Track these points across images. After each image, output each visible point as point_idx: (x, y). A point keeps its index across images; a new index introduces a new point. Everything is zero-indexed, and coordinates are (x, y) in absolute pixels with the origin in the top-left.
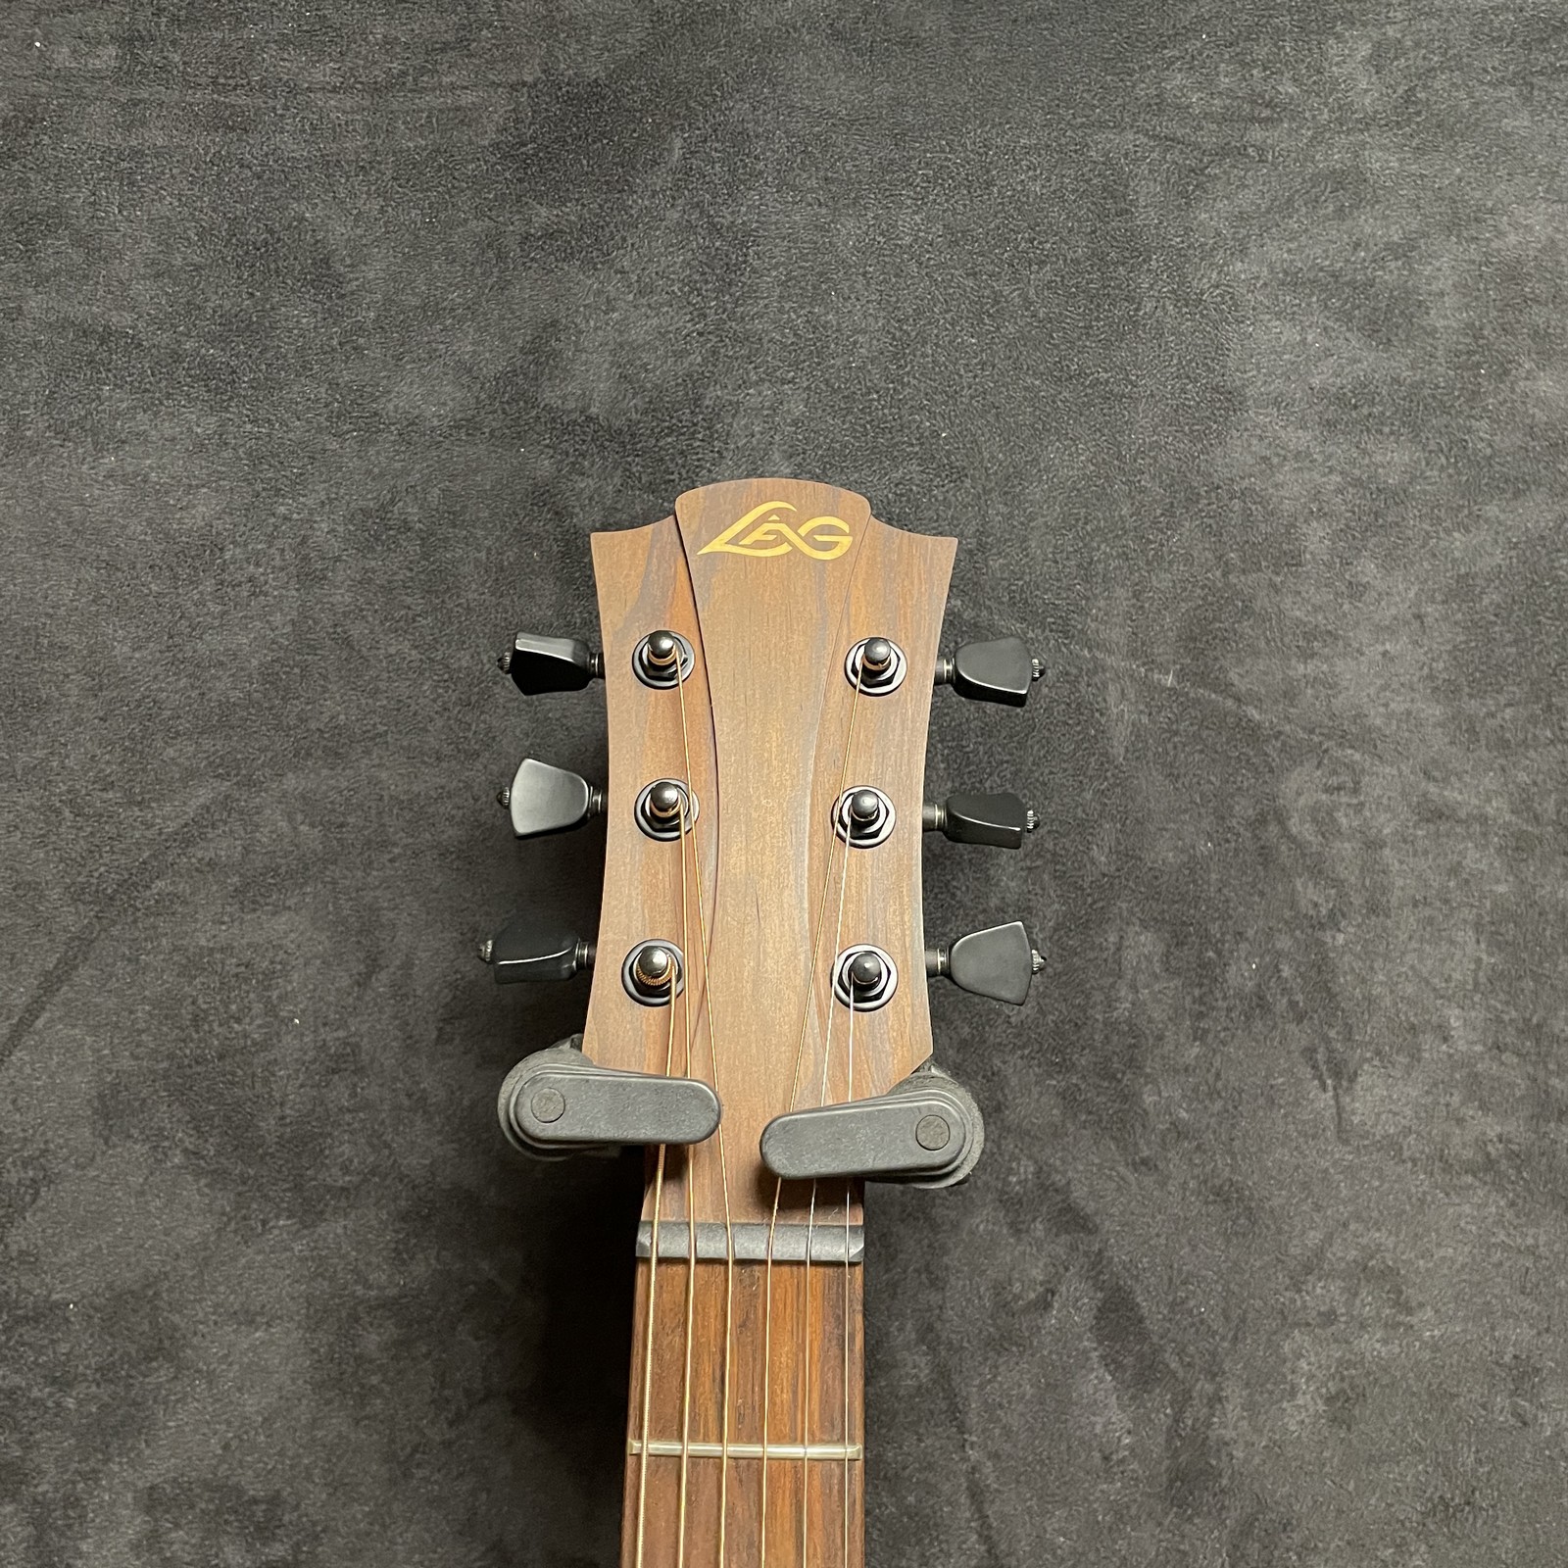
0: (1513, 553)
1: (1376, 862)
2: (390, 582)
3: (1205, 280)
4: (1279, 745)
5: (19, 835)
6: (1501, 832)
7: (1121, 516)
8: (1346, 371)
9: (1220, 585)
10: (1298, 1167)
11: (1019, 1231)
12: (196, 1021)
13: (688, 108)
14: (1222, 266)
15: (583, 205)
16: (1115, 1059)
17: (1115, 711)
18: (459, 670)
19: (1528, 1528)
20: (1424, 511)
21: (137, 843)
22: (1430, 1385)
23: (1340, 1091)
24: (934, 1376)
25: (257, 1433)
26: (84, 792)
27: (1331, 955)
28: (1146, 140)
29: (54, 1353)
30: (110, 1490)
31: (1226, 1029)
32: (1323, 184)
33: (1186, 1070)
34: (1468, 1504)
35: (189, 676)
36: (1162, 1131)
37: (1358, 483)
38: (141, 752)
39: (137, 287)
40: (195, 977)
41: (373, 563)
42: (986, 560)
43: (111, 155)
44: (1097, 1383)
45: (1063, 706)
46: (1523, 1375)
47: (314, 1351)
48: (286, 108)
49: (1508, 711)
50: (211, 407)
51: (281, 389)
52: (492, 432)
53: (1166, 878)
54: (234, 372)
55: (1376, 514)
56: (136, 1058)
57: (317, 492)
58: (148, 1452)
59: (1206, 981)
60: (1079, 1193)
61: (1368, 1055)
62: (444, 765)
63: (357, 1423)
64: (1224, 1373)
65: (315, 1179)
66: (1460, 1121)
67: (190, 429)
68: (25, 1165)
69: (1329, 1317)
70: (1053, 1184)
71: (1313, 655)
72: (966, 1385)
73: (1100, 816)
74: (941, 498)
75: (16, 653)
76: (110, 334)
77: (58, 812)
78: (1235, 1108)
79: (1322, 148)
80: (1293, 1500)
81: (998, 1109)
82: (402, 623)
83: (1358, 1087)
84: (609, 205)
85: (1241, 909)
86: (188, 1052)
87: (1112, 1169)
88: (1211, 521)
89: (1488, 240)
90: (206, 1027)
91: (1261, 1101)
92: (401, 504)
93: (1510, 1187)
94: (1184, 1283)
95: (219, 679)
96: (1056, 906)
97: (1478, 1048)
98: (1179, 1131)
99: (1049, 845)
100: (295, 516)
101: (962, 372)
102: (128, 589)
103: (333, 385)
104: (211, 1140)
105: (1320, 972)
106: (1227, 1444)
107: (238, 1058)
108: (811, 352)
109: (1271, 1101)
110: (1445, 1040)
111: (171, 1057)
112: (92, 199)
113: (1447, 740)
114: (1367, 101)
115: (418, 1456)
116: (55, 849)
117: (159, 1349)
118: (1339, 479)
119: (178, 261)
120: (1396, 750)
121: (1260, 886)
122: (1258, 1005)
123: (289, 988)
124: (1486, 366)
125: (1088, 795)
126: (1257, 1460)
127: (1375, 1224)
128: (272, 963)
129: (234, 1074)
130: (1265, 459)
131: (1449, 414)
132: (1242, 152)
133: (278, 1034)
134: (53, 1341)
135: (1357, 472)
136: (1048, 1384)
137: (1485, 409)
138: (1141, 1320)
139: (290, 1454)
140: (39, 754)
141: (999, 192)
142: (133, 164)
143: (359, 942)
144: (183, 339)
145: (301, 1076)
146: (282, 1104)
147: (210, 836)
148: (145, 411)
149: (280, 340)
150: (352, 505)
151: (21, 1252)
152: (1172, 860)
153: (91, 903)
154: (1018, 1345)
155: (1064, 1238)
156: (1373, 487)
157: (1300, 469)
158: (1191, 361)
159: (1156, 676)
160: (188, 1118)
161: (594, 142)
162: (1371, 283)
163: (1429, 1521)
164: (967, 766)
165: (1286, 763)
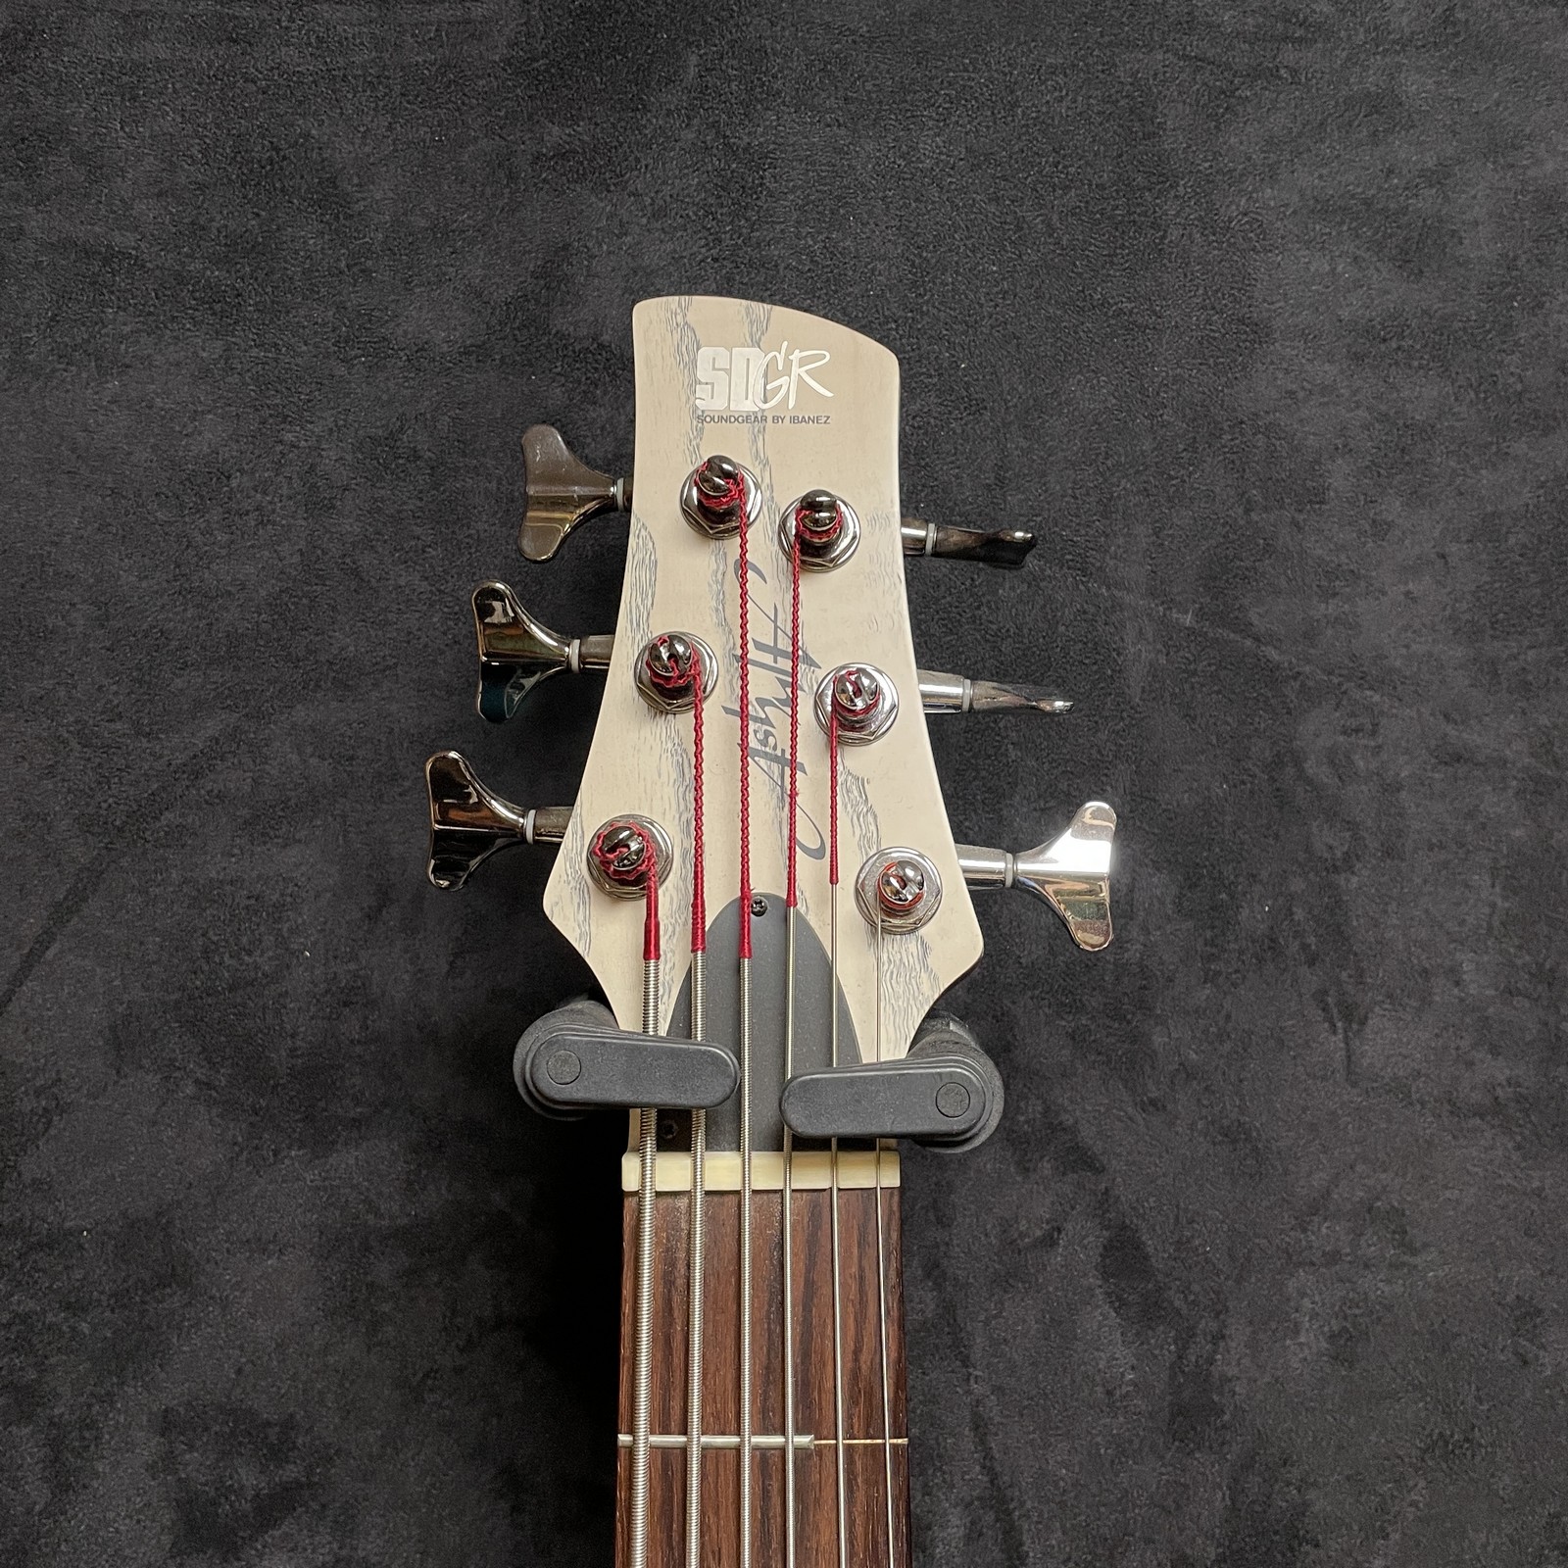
0: (1541, 492)
2: (399, 512)
3: (1234, 207)
4: (1297, 685)
5: (26, 765)
6: (1520, 776)
7: (1142, 452)
8: (1376, 302)
9: (1242, 522)
11: (1027, 1170)
12: (205, 951)
13: (704, 23)
14: (1251, 193)
15: (596, 124)
17: (1132, 650)
19: (1527, 1465)
20: (1452, 448)
21: (145, 774)
24: (940, 1311)
25: (270, 1359)
27: (1345, 898)
28: (1175, 61)
29: (69, 1278)
30: (126, 1411)
32: (1357, 108)
33: (1196, 1011)
34: (1467, 1440)
35: (197, 606)
37: (1384, 418)
39: (140, 207)
40: (204, 910)
41: (382, 492)
43: (112, 69)
44: (1099, 1319)
45: (1080, 645)
46: (1527, 1315)
47: (326, 1279)
48: (291, 20)
49: (1531, 653)
50: (217, 333)
51: (288, 312)
52: (502, 359)
53: (1180, 820)
55: (1403, 450)
56: (147, 989)
58: (163, 1375)
60: (1087, 1134)
61: (1380, 998)
63: (369, 1351)
64: (1227, 1311)
65: (326, 1110)
66: (1470, 1064)
68: (38, 1093)
69: (1333, 1258)
70: (1061, 1123)
71: (1335, 595)
72: (971, 1319)
73: (1116, 757)
74: (959, 431)
75: (21, 581)
76: (113, 256)
77: (65, 742)
78: (1245, 1051)
79: (1358, 69)
80: (1293, 1435)
81: (1007, 1049)
82: (411, 554)
83: (1368, 1030)
84: (623, 124)
85: (1256, 851)
86: (198, 983)
87: (1121, 1109)
88: (1235, 457)
89: (1527, 167)
91: (1272, 1043)
92: (410, 432)
93: (1517, 1130)
94: (1191, 1222)
95: (227, 609)
97: (1490, 992)
98: (1189, 1073)
99: (1062, 786)
101: (983, 300)
102: (135, 517)
103: (341, 307)
104: (222, 1071)
106: (1230, 1380)
107: (249, 989)
108: (828, 280)
110: (1457, 984)
111: (182, 988)
112: (93, 114)
113: (1467, 682)
114: (1405, 20)
116: (64, 780)
117: (173, 1275)
118: (1366, 414)
119: (183, 180)
120: (1416, 692)
122: (1270, 948)
123: (300, 921)
124: (1519, 298)
125: (1103, 736)
126: (1259, 1396)
128: (282, 895)
130: (1291, 393)
131: (1479, 348)
132: (1274, 74)
133: (288, 967)
134: (66, 1268)
135: (1383, 408)
136: (1052, 1319)
137: (1516, 343)
138: (1146, 1258)
139: (304, 1378)
140: (48, 684)
141: (1023, 115)
142: (135, 79)
145: (313, 1009)
146: (293, 1036)
147: (219, 768)
150: (361, 432)
151: (34, 1180)
152: (1187, 801)
154: (1023, 1282)
155: (1072, 1177)
156: (1401, 423)
157: (1327, 404)
158: (1217, 291)
161: (607, 58)
162: (1404, 211)
163: (1427, 1457)
165: (1305, 704)
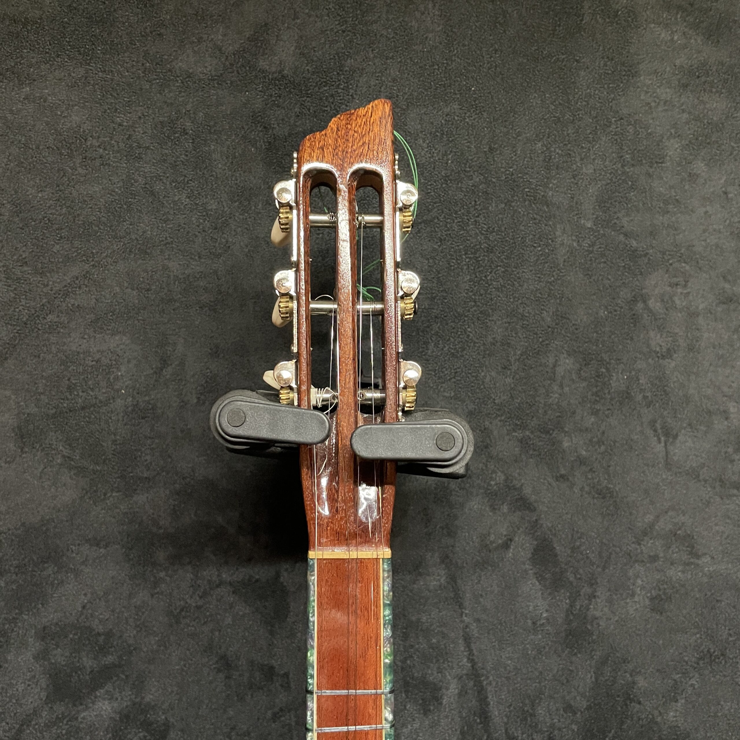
1: (695, 324)
10: (643, 482)
16: (549, 423)
18: (211, 210)
22: (706, 595)
23: (668, 444)
26: (11, 266)
31: (608, 409)
36: (572, 461)
38: (42, 246)
42: (493, 157)
54: (93, 44)
57: (137, 111)
59: (599, 384)
62: (203, 260)
67: (70, 75)
90: (76, 393)
96: (522, 343)
100: (125, 124)
105: (660, 381)
109: (632, 448)
115: (183, 613)
121: (631, 335)
127: (683, 511)
129: (89, 418)
143: (156, 352)
144: (67, 25)
148: (45, 64)
149: (119, 28)
153: (14, 325)
159: (582, 222)
160: (65, 439)
164: (478, 268)
